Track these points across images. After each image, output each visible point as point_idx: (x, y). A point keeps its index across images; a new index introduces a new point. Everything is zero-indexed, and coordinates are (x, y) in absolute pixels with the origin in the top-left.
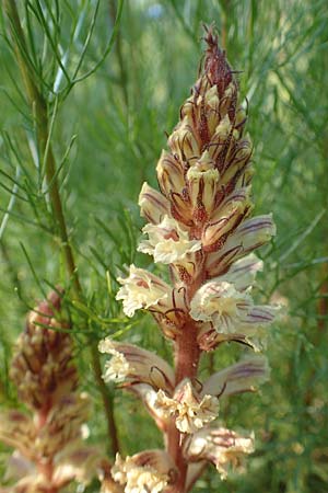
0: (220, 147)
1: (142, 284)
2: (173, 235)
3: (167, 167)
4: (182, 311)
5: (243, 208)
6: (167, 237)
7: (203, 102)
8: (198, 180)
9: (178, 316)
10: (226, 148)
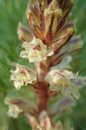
1: (22, 72)
2: (38, 47)
5: (72, 32)
6: (34, 49)
8: (51, 16)
9: (40, 85)
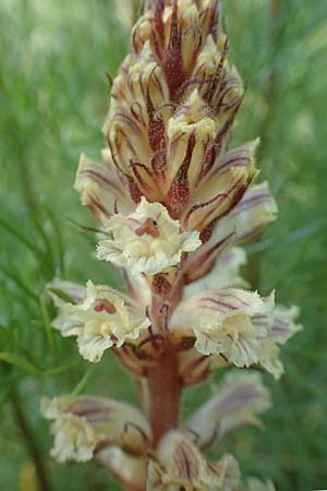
0: (206, 85)
1: (103, 307)
2: (150, 228)
3: (123, 125)
4: (162, 338)
5: (246, 177)
6: (139, 233)
7: (174, 15)
9: (155, 346)
10: (214, 88)
